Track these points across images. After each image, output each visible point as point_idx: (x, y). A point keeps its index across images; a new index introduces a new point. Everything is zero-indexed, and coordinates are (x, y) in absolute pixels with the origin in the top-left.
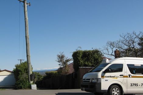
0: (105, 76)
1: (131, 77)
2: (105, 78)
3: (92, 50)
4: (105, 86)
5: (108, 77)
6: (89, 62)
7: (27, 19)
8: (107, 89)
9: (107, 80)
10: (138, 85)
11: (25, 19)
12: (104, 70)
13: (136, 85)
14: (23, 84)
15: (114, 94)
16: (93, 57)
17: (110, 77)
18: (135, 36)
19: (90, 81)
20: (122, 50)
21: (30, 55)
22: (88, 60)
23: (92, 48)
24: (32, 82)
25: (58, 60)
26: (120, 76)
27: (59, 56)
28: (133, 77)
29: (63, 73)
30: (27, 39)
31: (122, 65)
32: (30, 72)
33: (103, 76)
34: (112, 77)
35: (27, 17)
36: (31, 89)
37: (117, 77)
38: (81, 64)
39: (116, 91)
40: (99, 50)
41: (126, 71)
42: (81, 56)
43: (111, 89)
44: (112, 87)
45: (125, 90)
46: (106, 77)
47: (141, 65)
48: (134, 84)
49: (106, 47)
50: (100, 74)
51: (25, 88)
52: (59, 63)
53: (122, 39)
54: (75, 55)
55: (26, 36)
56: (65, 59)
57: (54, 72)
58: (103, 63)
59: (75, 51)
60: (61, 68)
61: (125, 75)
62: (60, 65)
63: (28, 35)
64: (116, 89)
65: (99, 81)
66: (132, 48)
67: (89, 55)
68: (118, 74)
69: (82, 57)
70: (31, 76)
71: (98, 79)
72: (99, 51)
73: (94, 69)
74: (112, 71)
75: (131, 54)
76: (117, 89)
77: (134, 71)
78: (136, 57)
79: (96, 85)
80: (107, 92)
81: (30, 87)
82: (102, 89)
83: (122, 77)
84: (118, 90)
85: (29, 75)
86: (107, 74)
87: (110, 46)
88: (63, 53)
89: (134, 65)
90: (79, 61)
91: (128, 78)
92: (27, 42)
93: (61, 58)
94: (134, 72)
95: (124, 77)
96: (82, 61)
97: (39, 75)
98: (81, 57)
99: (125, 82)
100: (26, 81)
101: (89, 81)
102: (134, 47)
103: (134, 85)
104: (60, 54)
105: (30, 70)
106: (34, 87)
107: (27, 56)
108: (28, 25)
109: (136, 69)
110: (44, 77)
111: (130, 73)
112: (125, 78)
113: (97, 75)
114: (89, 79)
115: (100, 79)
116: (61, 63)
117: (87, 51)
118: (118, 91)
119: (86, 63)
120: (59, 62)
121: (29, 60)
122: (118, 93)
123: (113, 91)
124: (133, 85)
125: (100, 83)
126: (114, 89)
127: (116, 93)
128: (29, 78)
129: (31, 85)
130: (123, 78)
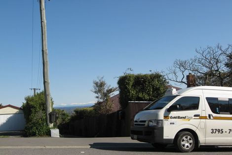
0: (170, 116)
1: (212, 118)
2: (170, 120)
3: (150, 73)
4: (169, 132)
5: (175, 118)
6: (144, 94)
7: (45, 21)
8: (173, 138)
9: (174, 123)
10: (223, 132)
11: (42, 22)
12: (168, 106)
13: (220, 131)
14: (37, 129)
15: (184, 145)
16: (151, 85)
17: (179, 117)
18: (220, 52)
19: (146, 124)
20: (199, 74)
21: (49, 81)
22: (143, 90)
23: (150, 71)
24: (51, 125)
25: (94, 90)
26: (195, 116)
27: (96, 84)
28: (215, 118)
29: (103, 110)
30: (45, 55)
31: (198, 99)
32: (48, 110)
33: (166, 117)
34: (181, 118)
35: (45, 18)
36: (50, 136)
37: (189, 119)
38: (132, 96)
39: (188, 142)
40: (161, 74)
41: (204, 108)
42: (131, 83)
43: (179, 138)
44: (181, 135)
45: (203, 139)
46: (171, 118)
47: (229, 99)
48: (216, 130)
49: (174, 68)
50: (161, 113)
51: (40, 135)
52: (96, 95)
53: (199, 56)
54: (123, 82)
55: (43, 51)
56: (106, 89)
57: (89, 109)
58: (166, 94)
59: (123, 75)
60: (99, 103)
61: (203, 115)
62: (97, 97)
63: (46, 48)
64: (187, 137)
65: (160, 124)
66: (216, 71)
67: (144, 81)
68: (191, 113)
69: (134, 86)
70: (51, 114)
71: (158, 121)
72: (161, 76)
73: (152, 104)
74: (182, 108)
75: (213, 82)
76: (189, 137)
77: (217, 109)
78: (222, 86)
79: (155, 131)
80: (172, 142)
81: (48, 134)
82: (164, 138)
83: (198, 117)
84: (190, 139)
85: (48, 113)
86: (174, 114)
87: (180, 68)
88: (102, 78)
89: (217, 99)
90: (129, 92)
91: (207, 120)
92: (45, 61)
93: (100, 86)
94: (218, 111)
95: (202, 118)
96: (133, 92)
97: (64, 114)
98: (132, 86)
99: (203, 125)
100: (43, 124)
101: (144, 125)
102: (218, 69)
103: (217, 132)
104: (98, 81)
105: (48, 106)
106: (55, 132)
107: (45, 82)
108: (46, 31)
109: (221, 105)
110: (72, 117)
111: (211, 113)
112: (202, 120)
113: (157, 115)
114: (145, 121)
115: (162, 120)
116: (99, 95)
117: (141, 76)
118: (191, 141)
119: (140, 95)
120: (96, 92)
121: (47, 89)
122: (190, 144)
123: (183, 140)
124: (214, 131)
125: (162, 128)
126: (184, 138)
127: (187, 144)
128: (46, 118)
129: (50, 131)
130: (199, 120)
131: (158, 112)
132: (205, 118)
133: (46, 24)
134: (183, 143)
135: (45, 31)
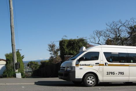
0: (80, 64)
1: (107, 65)
2: (79, 66)
4: (79, 74)
5: (83, 65)
6: (74, 51)
7: (12, 8)
8: (82, 77)
9: (82, 69)
10: (114, 74)
11: (10, 8)
13: (113, 73)
14: (8, 73)
15: (89, 82)
16: (78, 45)
17: (85, 65)
19: (65, 69)
21: (15, 44)
22: (73, 49)
23: (77, 37)
24: (17, 71)
25: (49, 50)
26: (96, 64)
27: (50, 46)
28: (109, 65)
30: (12, 28)
31: (98, 53)
32: (15, 61)
33: (77, 65)
34: (87, 65)
35: (12, 7)
36: (16, 77)
37: (92, 66)
38: (66, 53)
39: (91, 80)
41: (102, 59)
42: (66, 45)
43: (86, 78)
44: (87, 76)
45: (101, 79)
46: (81, 65)
47: (119, 53)
48: (110, 72)
49: (93, 35)
50: (74, 63)
51: (9, 77)
52: (50, 52)
54: (62, 43)
55: (11, 26)
56: (56, 49)
57: (47, 61)
59: (61, 40)
60: (52, 57)
61: (102, 63)
62: (51, 54)
63: (13, 24)
64: (91, 77)
65: (73, 69)
66: (118, 36)
67: (74, 43)
68: (93, 62)
69: (67, 46)
70: (16, 64)
72: (84, 40)
73: (72, 57)
76: (92, 77)
77: (111, 59)
79: (70, 73)
80: (81, 80)
81: (15, 76)
82: (76, 78)
83: (98, 65)
84: (93, 79)
85: (14, 63)
86: (82, 63)
87: (97, 35)
88: (53, 42)
89: (111, 53)
90: (65, 50)
91: (104, 66)
92: (12, 32)
93: (52, 47)
94: (111, 61)
95: (100, 65)
96: (67, 50)
98: (66, 46)
99: (101, 70)
100: (11, 70)
101: (64, 70)
102: (120, 35)
103: (111, 74)
104: (51, 44)
105: (15, 59)
106: (19, 75)
107: (12, 45)
109: (113, 57)
111: (107, 62)
112: (101, 66)
113: (71, 63)
114: (64, 68)
115: (74, 67)
116: (52, 52)
117: (72, 40)
118: (94, 80)
119: (71, 52)
120: (50, 51)
121: (14, 49)
122: (93, 81)
123: (88, 79)
124: (109, 73)
125: (74, 72)
127: (90, 82)
128: (14, 67)
129: (16, 74)
130: (99, 66)
131: (72, 61)
132: (103, 65)
133: (13, 10)
134: (88, 81)
135: (12, 14)
